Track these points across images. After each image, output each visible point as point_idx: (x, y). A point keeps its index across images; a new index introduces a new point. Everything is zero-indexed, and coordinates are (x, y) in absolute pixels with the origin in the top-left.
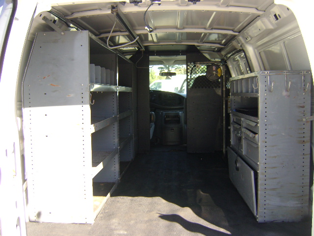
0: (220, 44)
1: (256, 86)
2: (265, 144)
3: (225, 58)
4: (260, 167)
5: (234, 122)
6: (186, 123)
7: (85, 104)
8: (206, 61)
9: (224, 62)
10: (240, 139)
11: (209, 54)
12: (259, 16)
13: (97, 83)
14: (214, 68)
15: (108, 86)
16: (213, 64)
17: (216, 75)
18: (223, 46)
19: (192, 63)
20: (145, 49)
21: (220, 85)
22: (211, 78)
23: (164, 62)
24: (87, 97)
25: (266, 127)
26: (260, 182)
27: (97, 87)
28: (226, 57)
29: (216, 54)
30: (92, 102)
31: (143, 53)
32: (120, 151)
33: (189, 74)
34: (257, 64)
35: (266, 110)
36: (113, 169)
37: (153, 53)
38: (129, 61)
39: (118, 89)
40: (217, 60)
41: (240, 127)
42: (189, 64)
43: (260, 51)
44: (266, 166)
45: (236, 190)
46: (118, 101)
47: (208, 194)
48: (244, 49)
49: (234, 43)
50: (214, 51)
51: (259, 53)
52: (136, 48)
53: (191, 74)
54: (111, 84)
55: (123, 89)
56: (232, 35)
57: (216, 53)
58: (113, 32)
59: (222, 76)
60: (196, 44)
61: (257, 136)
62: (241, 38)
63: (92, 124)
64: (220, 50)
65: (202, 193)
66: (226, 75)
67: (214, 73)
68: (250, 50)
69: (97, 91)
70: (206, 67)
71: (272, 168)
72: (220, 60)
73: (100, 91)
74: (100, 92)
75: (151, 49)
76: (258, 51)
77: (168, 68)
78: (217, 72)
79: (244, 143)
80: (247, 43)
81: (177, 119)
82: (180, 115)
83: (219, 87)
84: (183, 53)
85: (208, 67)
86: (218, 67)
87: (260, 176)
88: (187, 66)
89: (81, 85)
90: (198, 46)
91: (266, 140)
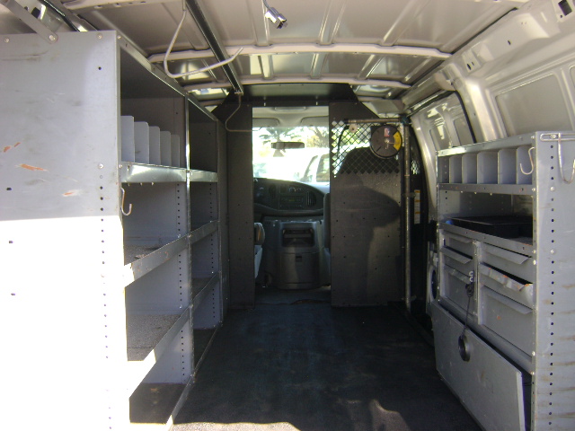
0: (401, 81)
1: (528, 168)
2: (552, 308)
3: (409, 112)
4: (538, 364)
5: (448, 248)
6: (328, 244)
7: (109, 214)
8: (369, 118)
9: (406, 119)
10: (470, 289)
11: (375, 104)
12: (515, 9)
13: (139, 161)
14: (387, 132)
15: (167, 170)
16: (383, 125)
17: (391, 146)
18: (407, 87)
19: (341, 123)
20: (244, 91)
21: (399, 168)
22: (382, 153)
23: (281, 120)
24: (114, 196)
25: (553, 268)
26: (537, 399)
27: (139, 171)
28: (412, 110)
29: (392, 105)
30: (126, 209)
31: (240, 101)
32: (194, 315)
33: (334, 145)
34: (489, 122)
35: (553, 225)
36: (178, 349)
37: (260, 101)
38: (212, 117)
39: (189, 176)
40: (390, 115)
41: (469, 260)
42: (334, 123)
43: (496, 94)
44: (552, 359)
45: (456, 400)
46: (189, 204)
47: (396, 413)
48: (460, 90)
49: (438, 77)
50: (384, 98)
51: (496, 98)
52: (225, 91)
53: (339, 145)
54: (174, 165)
55: (197, 175)
56: (434, 59)
57: (391, 102)
58: (172, 51)
59: (402, 149)
60: (351, 82)
61: (529, 287)
62: (453, 67)
63: (126, 262)
64: (398, 95)
65: (381, 409)
66: (410, 145)
67: (388, 141)
68: (474, 92)
69: (141, 181)
70: (369, 130)
71: (567, 364)
72: (397, 116)
73: (148, 181)
74: (147, 185)
75: (256, 92)
76: (491, 93)
77: (277, 136)
78: (392, 140)
79: (480, 297)
80: (468, 76)
81: (308, 237)
82: (314, 227)
83: (397, 171)
84: (322, 100)
85: (374, 129)
86: (394, 129)
87: (538, 385)
88: (331, 127)
89: (99, 166)
90: (355, 86)
91: (553, 298)
